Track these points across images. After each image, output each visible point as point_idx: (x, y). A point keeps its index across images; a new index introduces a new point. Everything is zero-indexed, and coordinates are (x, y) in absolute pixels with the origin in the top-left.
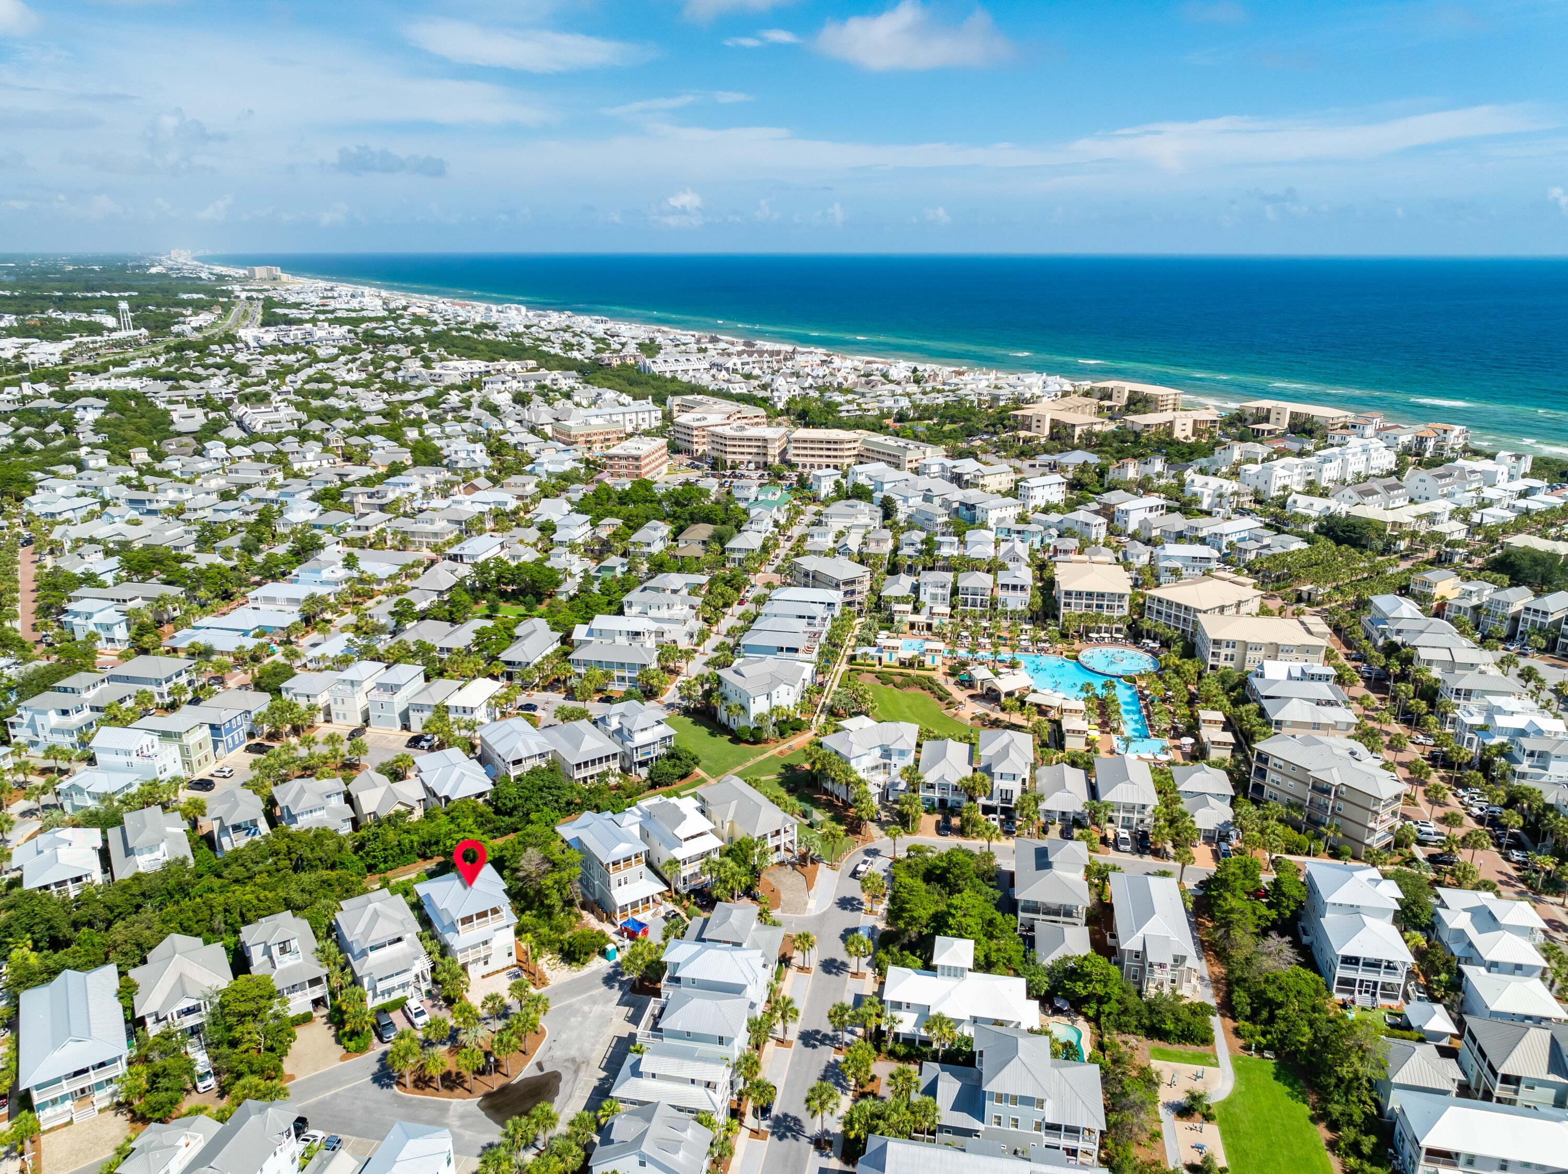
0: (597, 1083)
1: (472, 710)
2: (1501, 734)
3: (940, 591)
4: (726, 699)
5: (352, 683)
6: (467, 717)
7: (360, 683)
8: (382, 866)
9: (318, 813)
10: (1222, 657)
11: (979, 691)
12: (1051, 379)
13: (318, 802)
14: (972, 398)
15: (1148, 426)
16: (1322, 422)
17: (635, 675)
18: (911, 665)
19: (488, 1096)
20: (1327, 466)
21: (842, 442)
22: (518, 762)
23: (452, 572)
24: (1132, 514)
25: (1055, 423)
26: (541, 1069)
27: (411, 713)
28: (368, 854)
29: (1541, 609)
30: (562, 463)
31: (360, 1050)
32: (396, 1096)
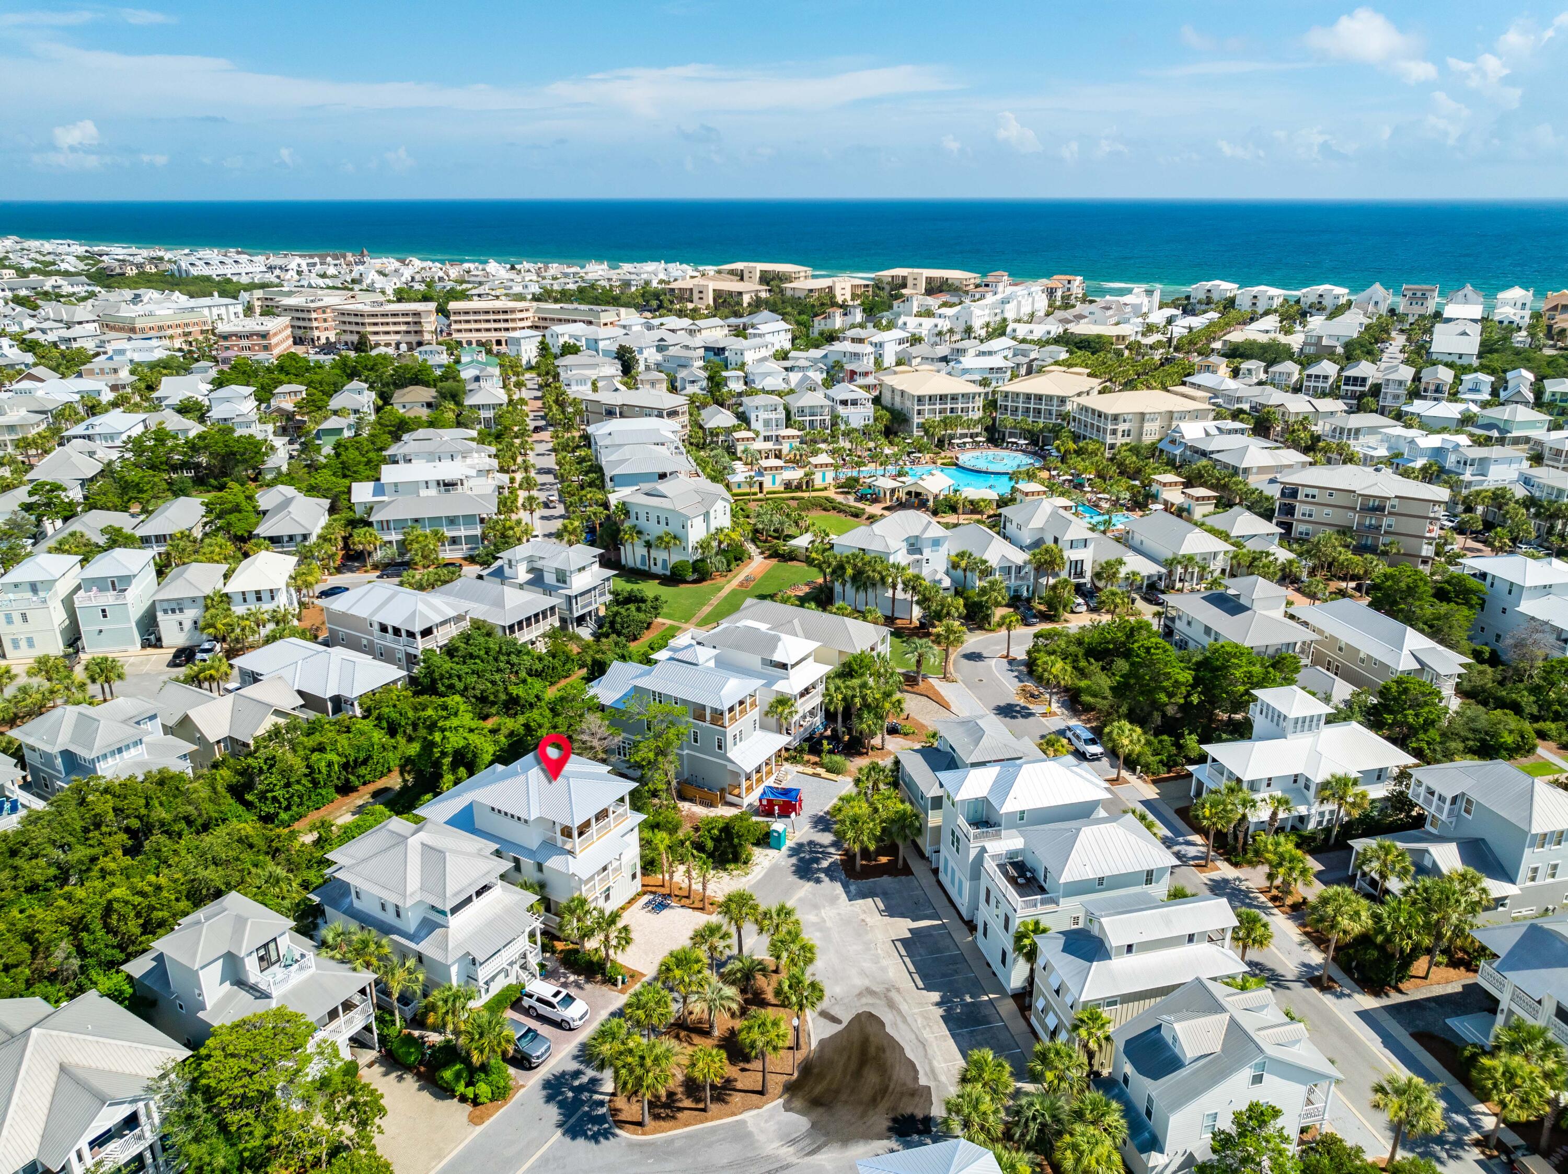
0: (940, 1011)
1: (272, 594)
2: (1422, 456)
3: (773, 416)
4: (639, 533)
5: (34, 587)
6: (267, 606)
7: (50, 584)
8: (284, 816)
9: (133, 751)
10: (1120, 434)
11: (888, 504)
12: (671, 266)
13: (130, 732)
14: (602, 283)
15: (811, 291)
16: (957, 283)
17: (478, 531)
18: (799, 488)
19: (791, 1089)
20: (1007, 306)
21: (513, 311)
22: (427, 632)
23: (91, 454)
24: (886, 346)
25: (718, 294)
26: (835, 1020)
27: (160, 616)
28: (262, 797)
29: (1322, 373)
30: (151, 349)
31: (500, 1094)
32: (632, 1145)
